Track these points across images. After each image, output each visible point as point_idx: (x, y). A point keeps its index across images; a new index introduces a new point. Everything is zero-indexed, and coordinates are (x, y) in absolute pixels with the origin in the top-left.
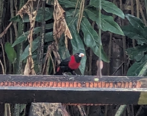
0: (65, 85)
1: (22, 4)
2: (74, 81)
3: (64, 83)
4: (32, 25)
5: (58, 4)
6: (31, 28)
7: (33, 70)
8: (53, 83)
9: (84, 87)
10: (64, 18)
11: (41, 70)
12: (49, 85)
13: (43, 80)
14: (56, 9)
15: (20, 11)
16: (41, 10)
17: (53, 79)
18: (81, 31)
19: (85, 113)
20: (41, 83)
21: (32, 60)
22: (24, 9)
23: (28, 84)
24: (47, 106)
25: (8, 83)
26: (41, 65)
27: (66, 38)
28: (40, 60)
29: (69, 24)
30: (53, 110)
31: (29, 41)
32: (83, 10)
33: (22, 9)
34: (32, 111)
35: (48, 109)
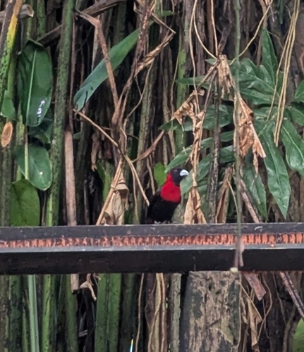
0: (248, 239)
1: (182, 99)
2: (263, 232)
3: (246, 237)
4: (197, 136)
5: (241, 99)
6: (195, 140)
7: (199, 210)
8: (227, 236)
9: (279, 242)
10: (251, 122)
11: (213, 210)
12: (220, 240)
13: (210, 232)
14: (237, 107)
15: (178, 112)
16: (212, 109)
17: (227, 230)
18: (280, 143)
19: (291, 282)
20: (207, 237)
21: (198, 194)
22: (184, 109)
23: (185, 240)
24: (217, 276)
25: (151, 238)
26: (215, 202)
27: (255, 157)
28: (211, 194)
29: (261, 132)
30: (227, 283)
31: (192, 162)
32: (283, 108)
33: (181, 109)
34: (191, 285)
35: (218, 282)
